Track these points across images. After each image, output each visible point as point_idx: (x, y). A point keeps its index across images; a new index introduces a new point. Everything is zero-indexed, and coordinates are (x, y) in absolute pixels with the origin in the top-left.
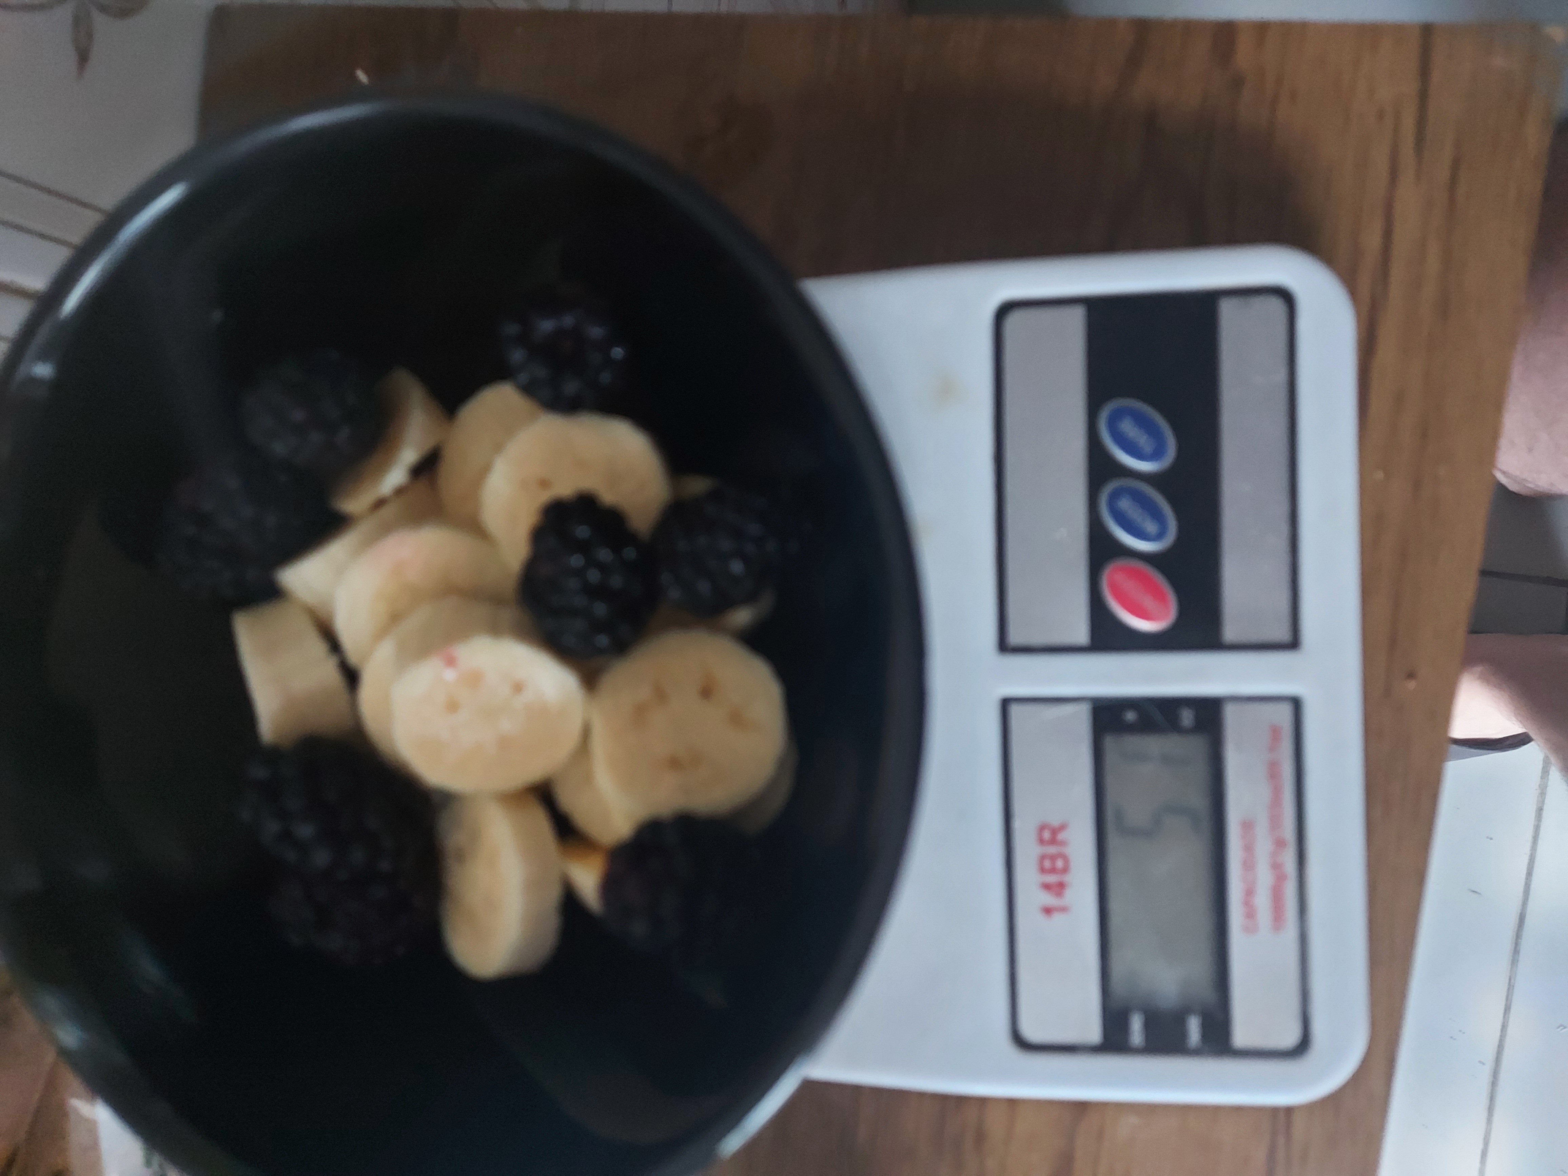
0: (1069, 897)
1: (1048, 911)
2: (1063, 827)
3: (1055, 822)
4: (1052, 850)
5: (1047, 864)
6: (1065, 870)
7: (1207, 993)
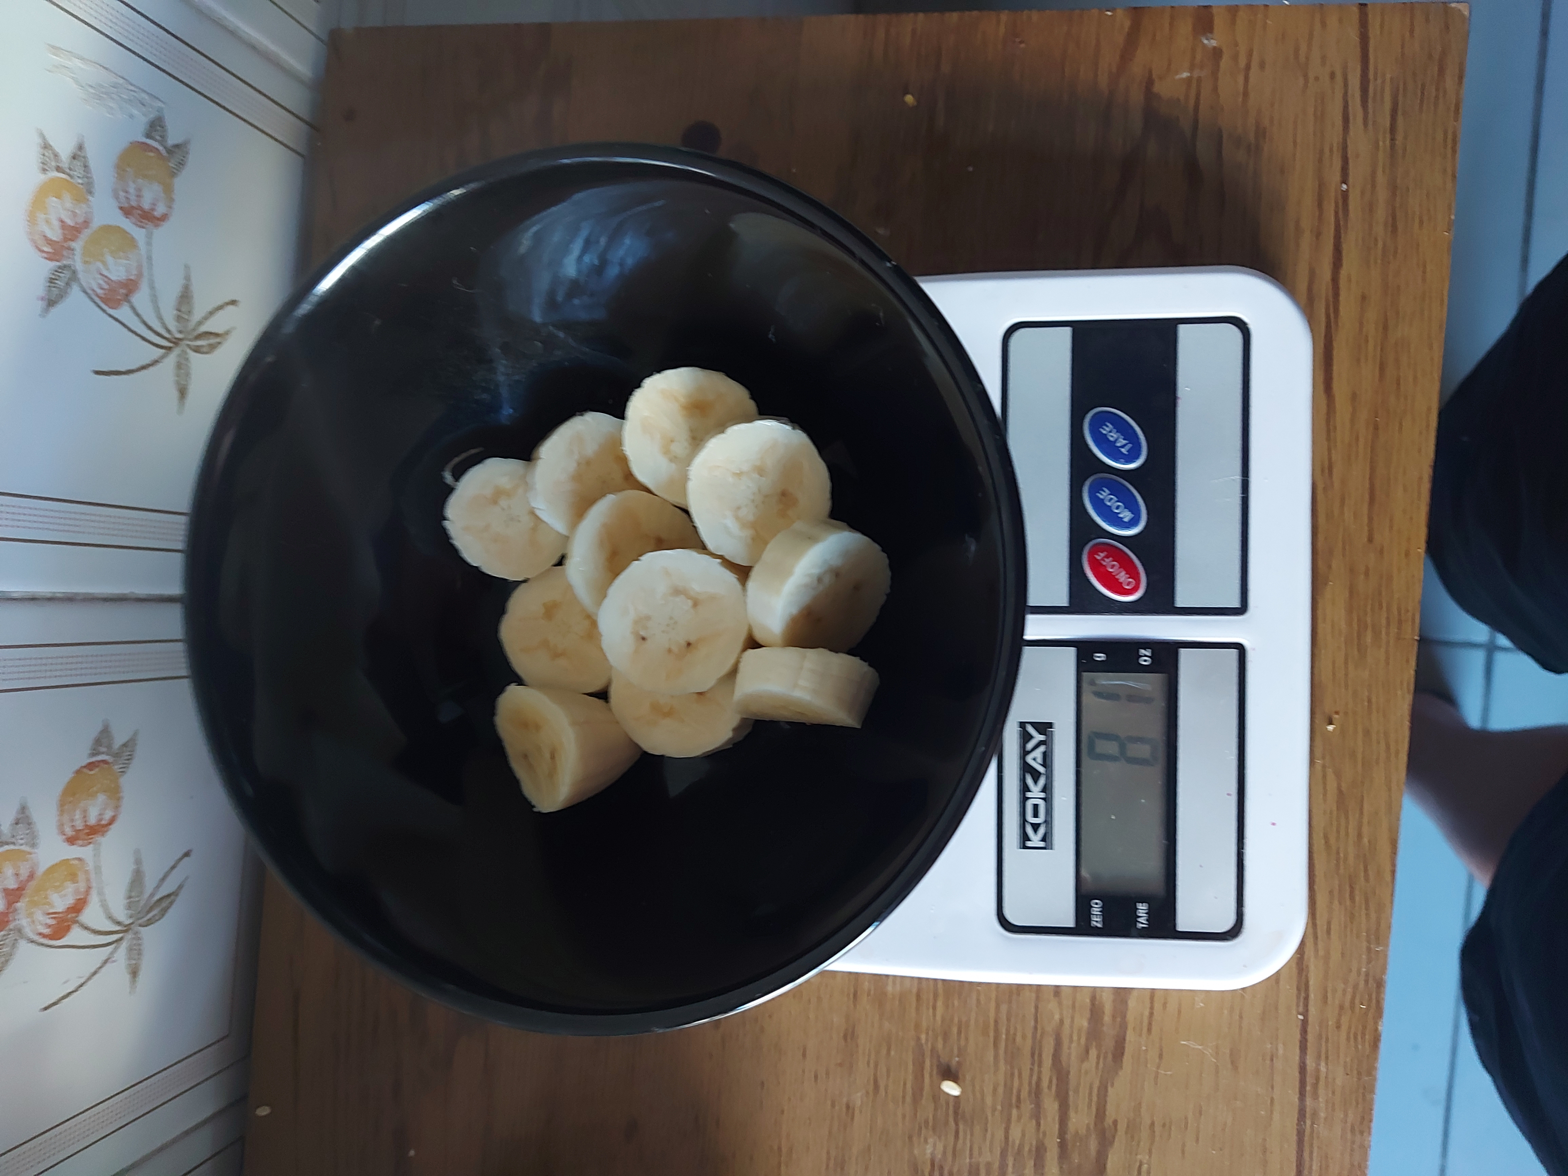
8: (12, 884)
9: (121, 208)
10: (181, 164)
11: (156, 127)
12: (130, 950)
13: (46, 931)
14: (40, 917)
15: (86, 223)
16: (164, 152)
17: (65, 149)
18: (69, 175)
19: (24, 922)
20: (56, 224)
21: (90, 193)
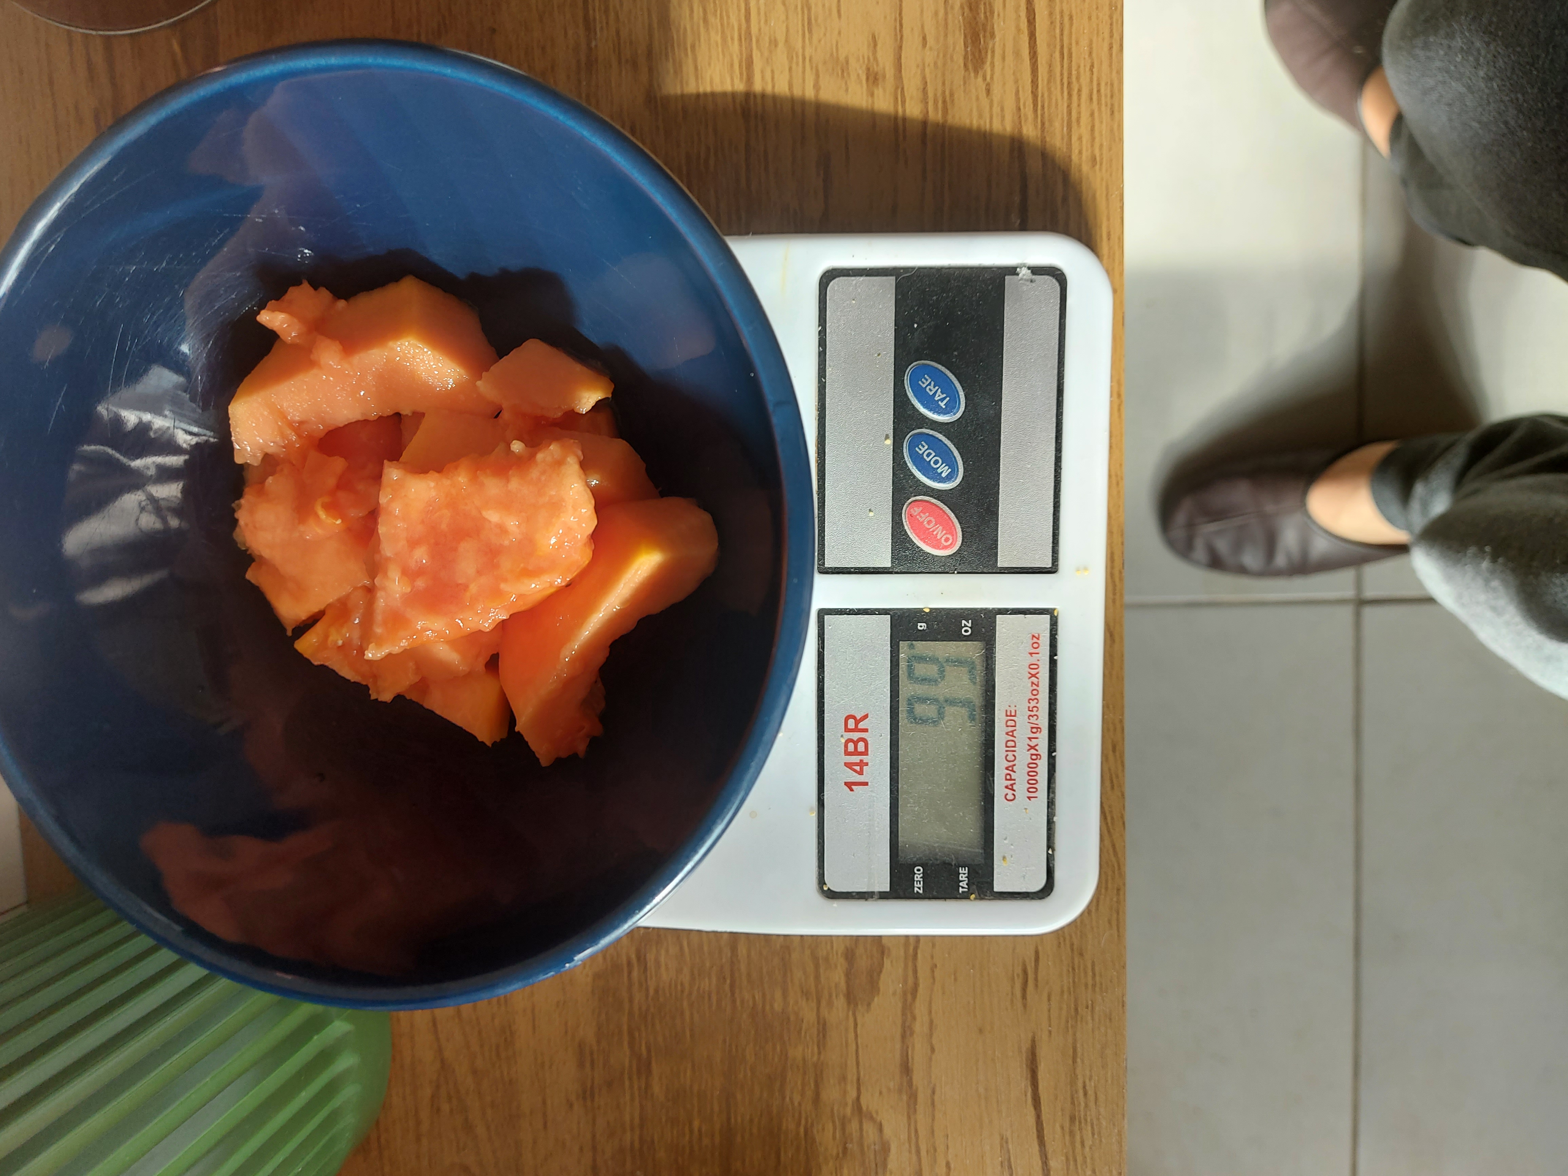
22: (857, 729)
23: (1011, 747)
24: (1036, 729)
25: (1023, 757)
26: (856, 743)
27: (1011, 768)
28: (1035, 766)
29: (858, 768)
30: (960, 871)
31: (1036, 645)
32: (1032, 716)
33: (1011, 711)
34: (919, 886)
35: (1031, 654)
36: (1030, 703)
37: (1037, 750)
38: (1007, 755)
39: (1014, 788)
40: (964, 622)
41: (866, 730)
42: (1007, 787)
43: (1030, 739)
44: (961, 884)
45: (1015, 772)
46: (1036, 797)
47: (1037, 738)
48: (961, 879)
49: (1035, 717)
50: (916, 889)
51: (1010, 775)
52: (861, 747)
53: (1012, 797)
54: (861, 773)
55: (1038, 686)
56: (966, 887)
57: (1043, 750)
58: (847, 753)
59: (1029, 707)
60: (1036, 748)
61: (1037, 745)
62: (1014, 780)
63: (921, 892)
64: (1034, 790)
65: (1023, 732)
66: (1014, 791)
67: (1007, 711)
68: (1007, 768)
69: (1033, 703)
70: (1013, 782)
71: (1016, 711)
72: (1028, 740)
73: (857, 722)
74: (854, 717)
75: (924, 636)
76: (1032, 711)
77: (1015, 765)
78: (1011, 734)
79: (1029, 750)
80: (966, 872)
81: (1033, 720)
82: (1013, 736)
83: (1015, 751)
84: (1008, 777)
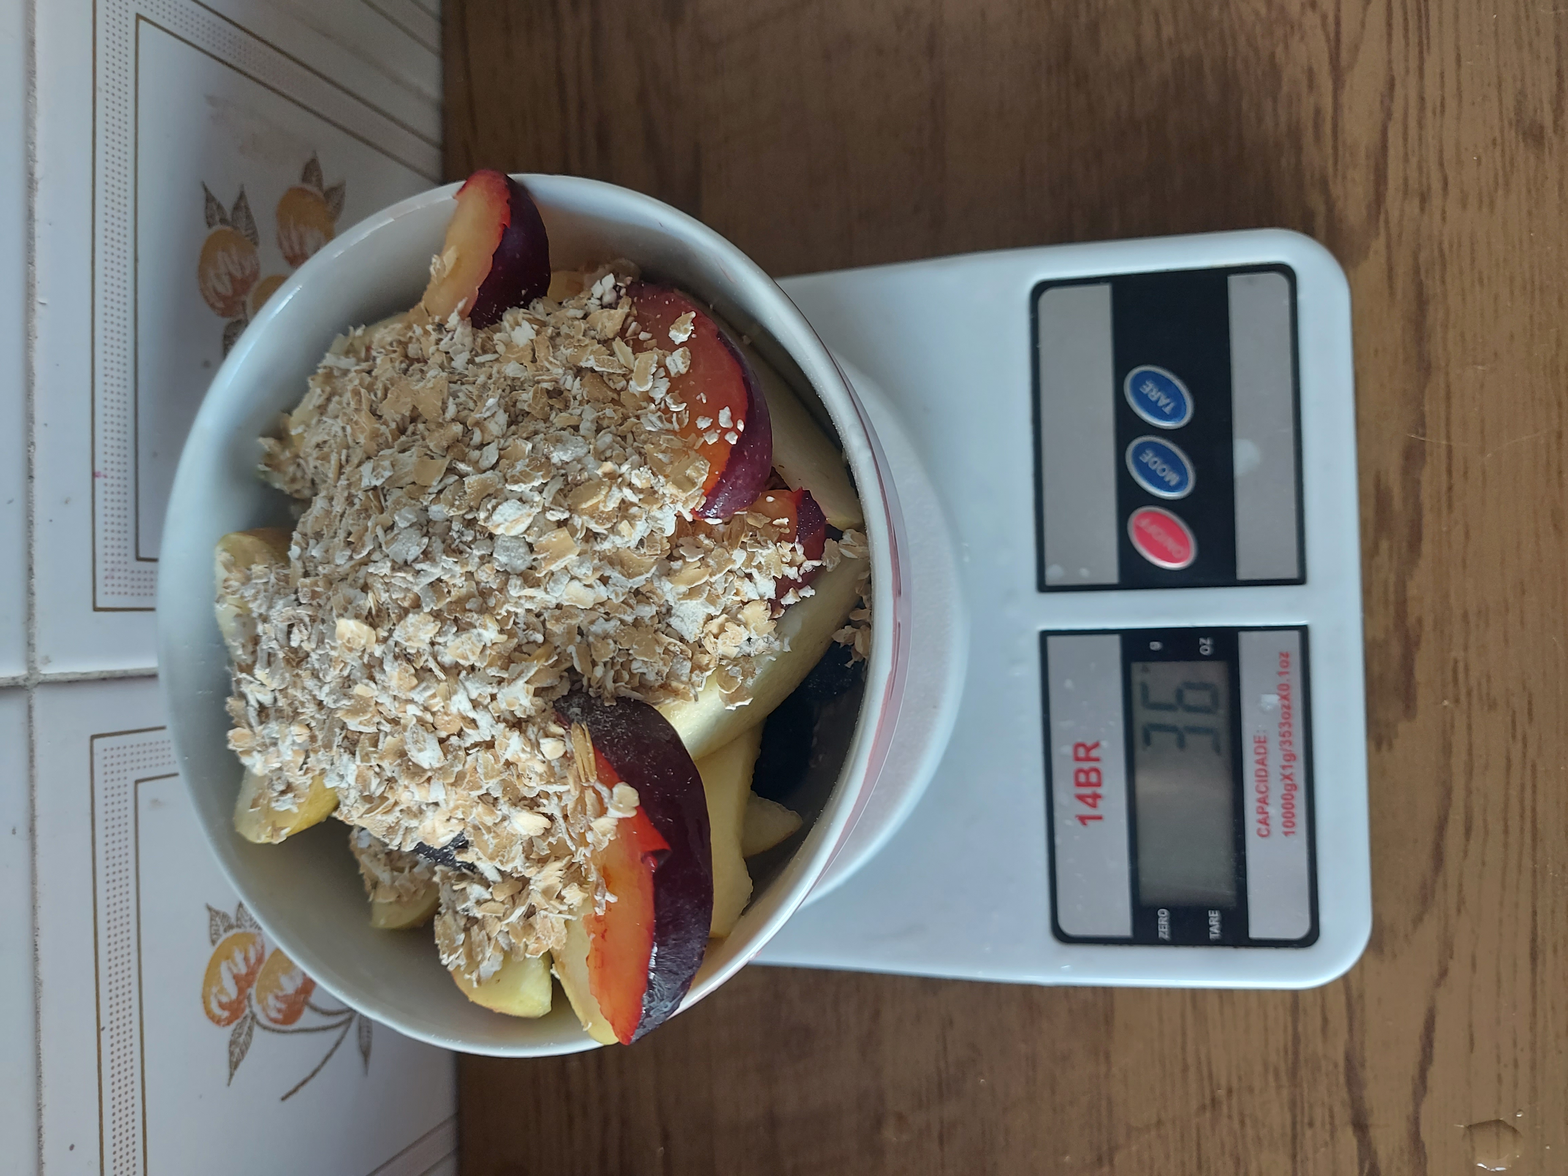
0: (1102, 808)
1: (1083, 819)
2: (1096, 745)
3: (1089, 743)
4: (1086, 765)
5: (1082, 778)
6: (1099, 784)
7: (1225, 891)
8: (243, 970)
9: (287, 258)
10: (339, 207)
11: (311, 170)
12: (360, 1029)
13: (280, 1016)
14: (271, 1001)
15: (255, 275)
16: (321, 195)
17: (227, 202)
18: (236, 228)
19: (257, 1008)
20: (226, 279)
21: (256, 244)
22: (1088, 759)
23: (1263, 777)
24: (1291, 757)
25: (1277, 789)
26: (1087, 773)
27: (1264, 801)
28: (1289, 797)
29: (1090, 800)
30: (1210, 915)
31: (1285, 664)
32: (1284, 742)
33: (1259, 738)
34: (1163, 930)
35: (1281, 674)
36: (1280, 727)
37: (1291, 780)
38: (1257, 786)
39: (1268, 822)
40: (1202, 641)
41: (1097, 760)
42: (1260, 822)
43: (1284, 767)
44: (1211, 929)
45: (1267, 804)
46: (1293, 832)
47: (1291, 766)
48: (1211, 923)
49: (1288, 744)
50: (1161, 935)
51: (1263, 809)
52: (1093, 778)
53: (1265, 833)
54: (1094, 806)
55: (1288, 707)
56: (1216, 931)
57: (1300, 779)
58: (1079, 784)
59: (1280, 733)
60: (1291, 777)
61: (1291, 774)
62: (1267, 813)
63: (1166, 937)
64: (1290, 824)
65: (1275, 759)
66: (1267, 825)
67: (1255, 737)
68: (1259, 801)
69: (1286, 728)
70: (1264, 816)
71: (1265, 737)
72: (1282, 771)
73: (1088, 749)
74: (1082, 745)
75: (1158, 657)
76: (1284, 736)
77: (1267, 796)
78: (1262, 762)
79: (1282, 780)
80: (1217, 915)
81: (1287, 746)
82: (1263, 764)
83: (1266, 781)
84: (1260, 810)
